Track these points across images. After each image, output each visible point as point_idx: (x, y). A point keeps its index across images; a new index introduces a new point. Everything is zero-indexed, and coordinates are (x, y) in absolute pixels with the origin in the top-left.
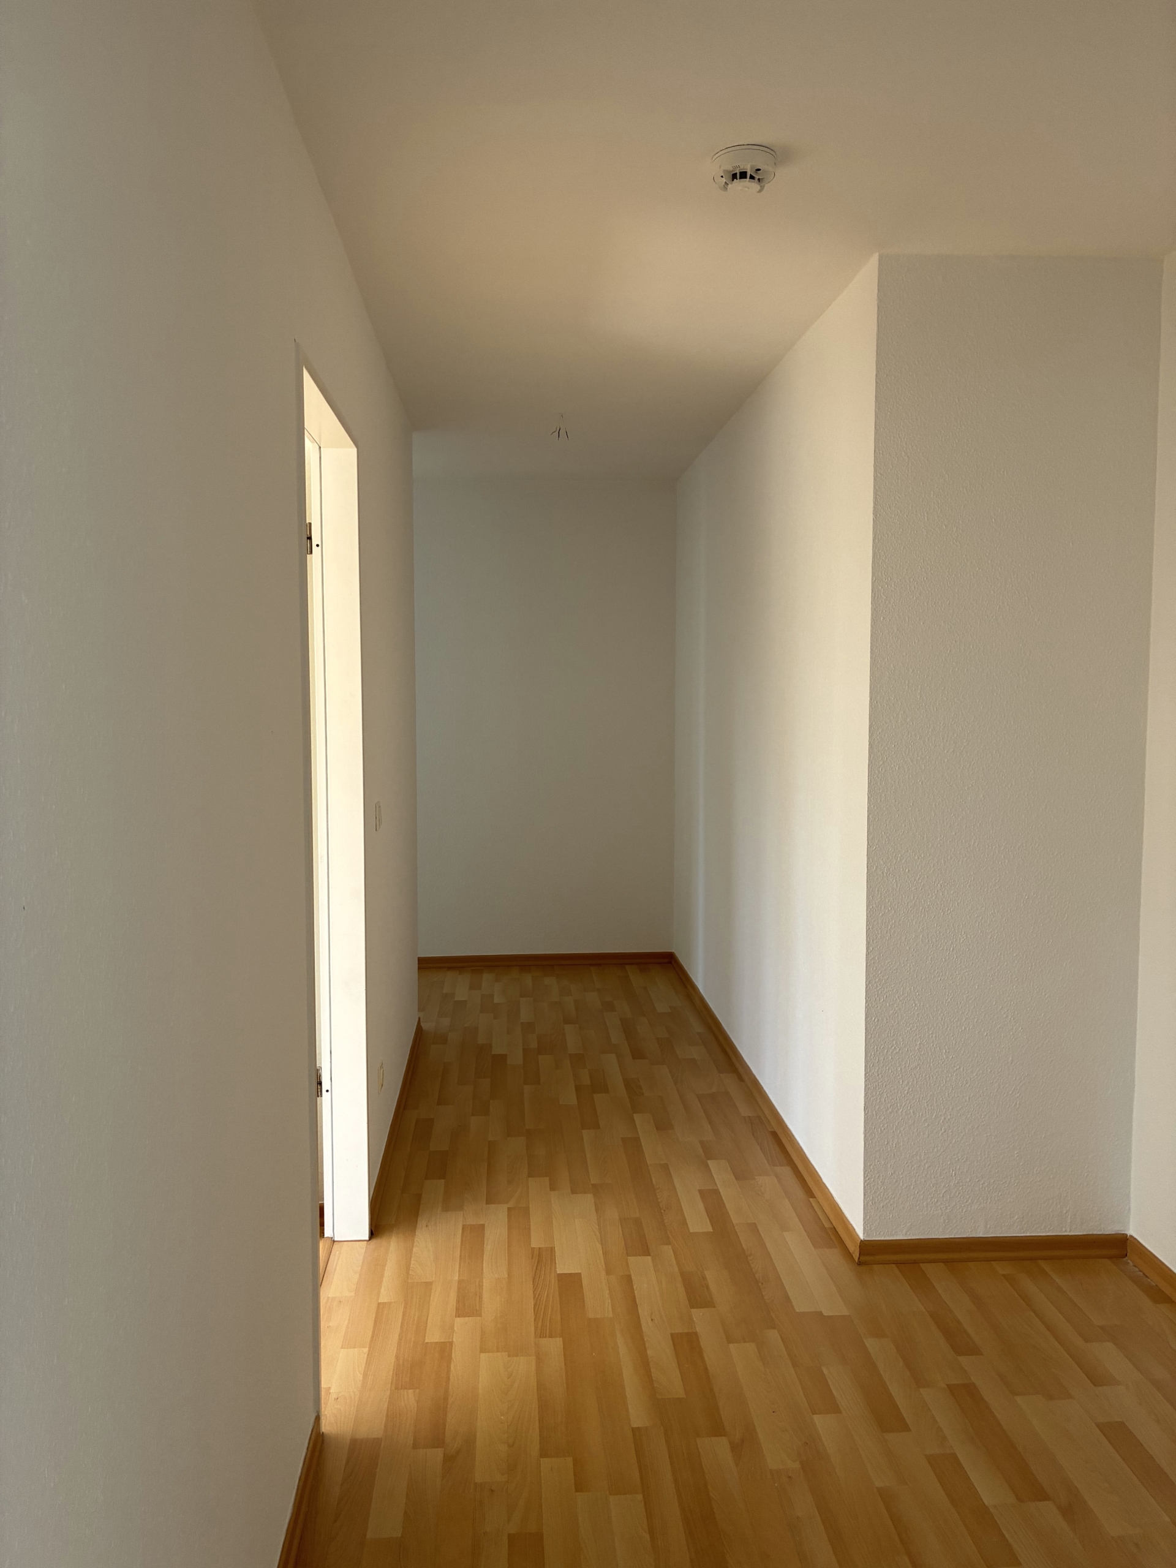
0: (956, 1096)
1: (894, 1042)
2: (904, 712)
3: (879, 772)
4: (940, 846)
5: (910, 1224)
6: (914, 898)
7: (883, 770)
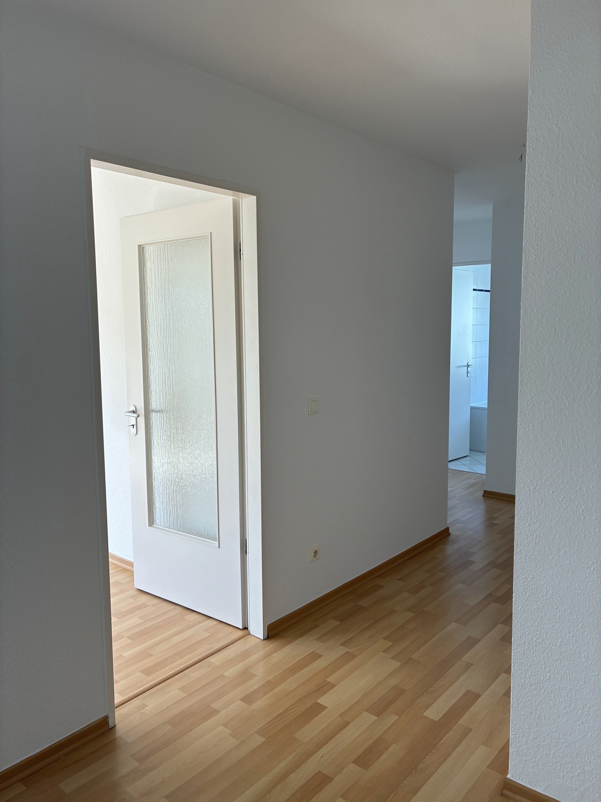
0: (594, 697)
1: (538, 633)
2: (550, 356)
3: (527, 405)
4: (583, 475)
5: (548, 784)
6: (557, 516)
7: (531, 404)
